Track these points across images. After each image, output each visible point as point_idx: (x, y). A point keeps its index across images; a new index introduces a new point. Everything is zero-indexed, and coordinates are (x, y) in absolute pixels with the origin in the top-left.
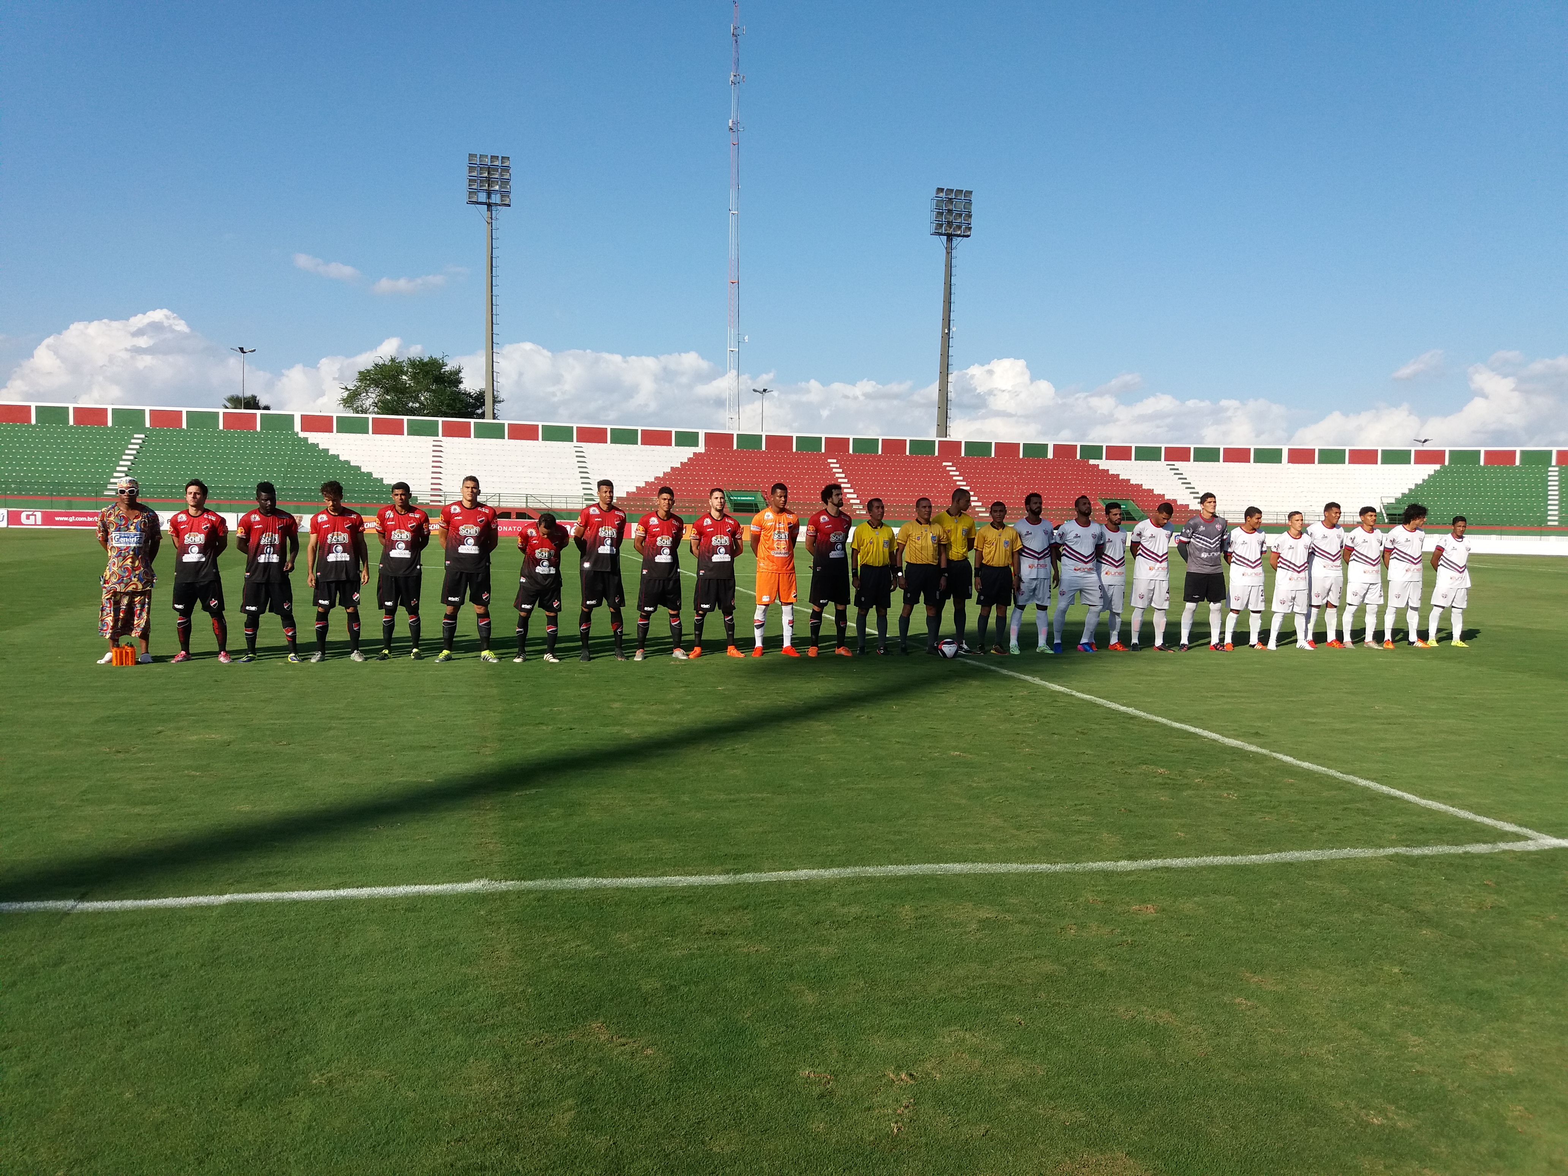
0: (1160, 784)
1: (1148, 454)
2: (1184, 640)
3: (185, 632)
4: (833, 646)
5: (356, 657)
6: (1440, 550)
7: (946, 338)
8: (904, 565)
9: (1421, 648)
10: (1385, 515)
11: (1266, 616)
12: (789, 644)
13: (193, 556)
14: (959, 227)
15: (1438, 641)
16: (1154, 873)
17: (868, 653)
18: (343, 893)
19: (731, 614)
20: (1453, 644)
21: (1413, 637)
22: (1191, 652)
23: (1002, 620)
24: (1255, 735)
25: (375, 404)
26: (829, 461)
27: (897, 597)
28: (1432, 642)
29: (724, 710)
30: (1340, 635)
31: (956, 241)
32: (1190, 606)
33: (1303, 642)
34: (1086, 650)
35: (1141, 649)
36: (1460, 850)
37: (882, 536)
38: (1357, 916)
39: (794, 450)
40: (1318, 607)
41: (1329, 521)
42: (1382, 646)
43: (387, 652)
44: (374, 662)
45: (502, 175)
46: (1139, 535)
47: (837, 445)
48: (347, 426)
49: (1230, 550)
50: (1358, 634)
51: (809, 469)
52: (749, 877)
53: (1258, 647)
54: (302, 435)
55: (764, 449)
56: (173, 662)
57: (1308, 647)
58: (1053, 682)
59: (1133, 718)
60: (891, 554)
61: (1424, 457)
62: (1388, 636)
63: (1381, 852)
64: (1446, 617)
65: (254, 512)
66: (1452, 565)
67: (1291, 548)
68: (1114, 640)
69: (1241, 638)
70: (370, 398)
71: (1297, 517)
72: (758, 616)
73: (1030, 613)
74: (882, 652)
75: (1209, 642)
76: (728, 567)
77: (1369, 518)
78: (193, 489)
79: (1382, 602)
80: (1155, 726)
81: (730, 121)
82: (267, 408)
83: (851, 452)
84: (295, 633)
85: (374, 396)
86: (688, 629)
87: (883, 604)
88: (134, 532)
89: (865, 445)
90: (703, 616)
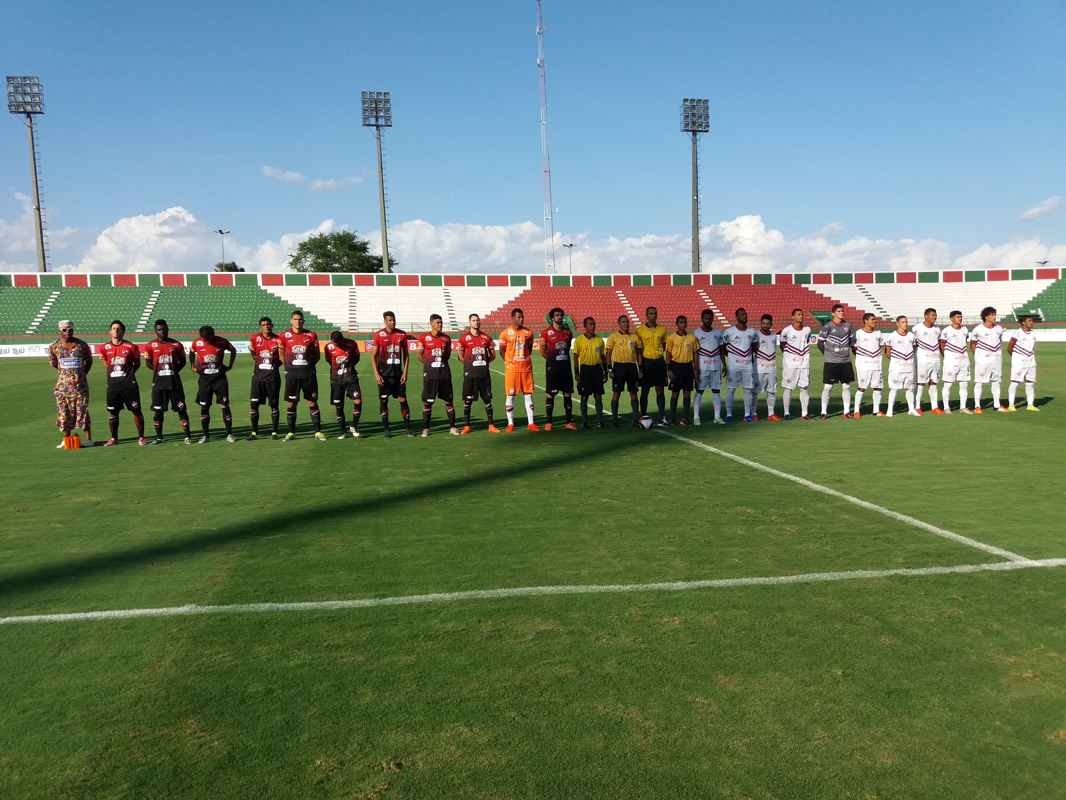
0: (743, 521)
1: (843, 279)
2: (824, 411)
3: (115, 425)
4: (564, 423)
5: (230, 439)
6: (1014, 341)
7: (696, 202)
8: (613, 363)
9: (1003, 412)
10: (1015, 316)
11: (885, 391)
12: (532, 423)
13: (117, 373)
14: (701, 125)
15: (1016, 407)
16: (698, 593)
17: (589, 427)
18: (89, 615)
19: (489, 402)
20: (1028, 408)
21: (997, 404)
22: (827, 420)
23: (687, 400)
24: (839, 482)
25: (311, 266)
26: (617, 292)
27: (608, 386)
28: (1012, 408)
29: (460, 472)
30: (941, 404)
31: (699, 135)
32: (828, 386)
33: (913, 411)
34: (749, 421)
35: (791, 419)
36: (947, 570)
37: (595, 344)
38: (838, 626)
39: (593, 285)
40: (923, 385)
41: (929, 321)
42: (973, 412)
43: (254, 433)
44: (243, 442)
45: (385, 105)
46: (785, 337)
47: (622, 281)
48: (293, 281)
49: (855, 346)
50: (955, 404)
51: (603, 298)
52: (389, 600)
53: (879, 415)
54: (263, 288)
55: (571, 285)
56: (105, 445)
57: (916, 414)
58: (708, 445)
59: (753, 470)
60: (602, 356)
61: (1043, 274)
62: (977, 404)
63: (885, 573)
64: (1021, 388)
65: (155, 341)
66: (1023, 351)
67: (899, 342)
68: (771, 413)
69: (866, 409)
70: (308, 261)
71: (903, 320)
72: (509, 402)
73: (708, 396)
74: (600, 426)
75: (843, 414)
76: (485, 370)
77: (956, 319)
78: (115, 326)
79: (969, 378)
80: (767, 477)
81: (538, 60)
82: (242, 270)
83: (632, 285)
84: (188, 423)
85: (310, 260)
86: (460, 414)
87: (599, 392)
88: (73, 358)
89: (642, 280)
90: (470, 404)
